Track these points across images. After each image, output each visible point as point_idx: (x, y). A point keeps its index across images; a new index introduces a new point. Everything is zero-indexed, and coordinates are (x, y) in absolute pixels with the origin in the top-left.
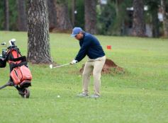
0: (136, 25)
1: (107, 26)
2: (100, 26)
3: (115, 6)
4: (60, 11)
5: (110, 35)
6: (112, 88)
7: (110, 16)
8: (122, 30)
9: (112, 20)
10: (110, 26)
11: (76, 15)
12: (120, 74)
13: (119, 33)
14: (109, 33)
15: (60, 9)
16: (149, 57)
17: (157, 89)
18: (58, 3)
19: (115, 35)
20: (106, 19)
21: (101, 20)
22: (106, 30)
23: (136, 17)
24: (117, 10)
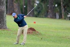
0: (50, 13)
1: (39, 13)
2: (36, 13)
3: (43, 4)
4: (16, 6)
5: (40, 17)
6: (32, 41)
7: (40, 9)
8: (45, 15)
9: (41, 10)
10: (40, 13)
11: (25, 8)
12: (37, 34)
13: (44, 16)
14: (39, 16)
15: (16, 5)
16: (52, 27)
17: (53, 42)
18: (15, 2)
19: (42, 17)
20: (39, 10)
21: (36, 10)
22: (38, 15)
23: (50, 9)
24: (43, 6)
